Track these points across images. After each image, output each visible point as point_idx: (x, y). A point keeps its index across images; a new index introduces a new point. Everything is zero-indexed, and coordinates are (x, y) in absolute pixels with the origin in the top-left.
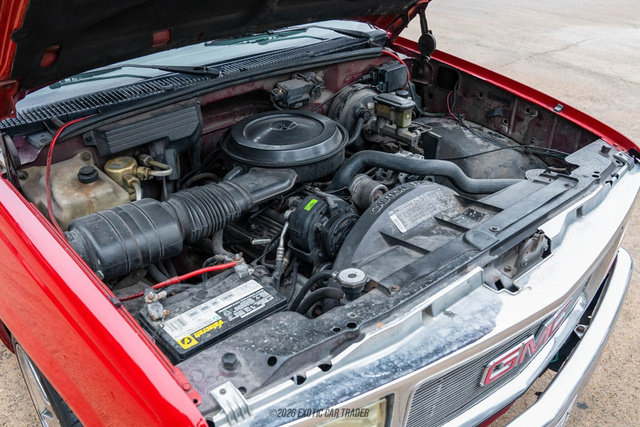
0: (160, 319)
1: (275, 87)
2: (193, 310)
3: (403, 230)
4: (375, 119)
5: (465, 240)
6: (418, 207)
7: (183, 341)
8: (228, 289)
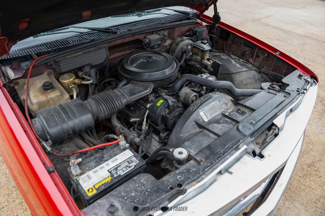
0: (77, 175)
1: (145, 38)
2: (96, 169)
3: (206, 120)
4: (191, 54)
5: (238, 129)
6: (213, 108)
7: (88, 190)
8: (115, 155)
